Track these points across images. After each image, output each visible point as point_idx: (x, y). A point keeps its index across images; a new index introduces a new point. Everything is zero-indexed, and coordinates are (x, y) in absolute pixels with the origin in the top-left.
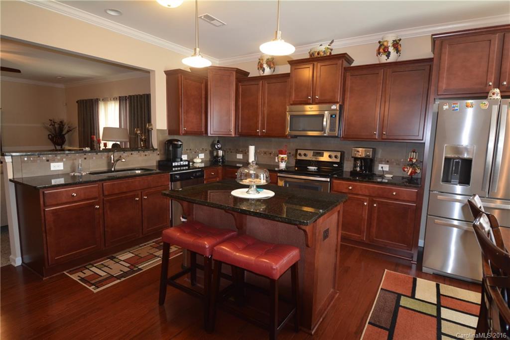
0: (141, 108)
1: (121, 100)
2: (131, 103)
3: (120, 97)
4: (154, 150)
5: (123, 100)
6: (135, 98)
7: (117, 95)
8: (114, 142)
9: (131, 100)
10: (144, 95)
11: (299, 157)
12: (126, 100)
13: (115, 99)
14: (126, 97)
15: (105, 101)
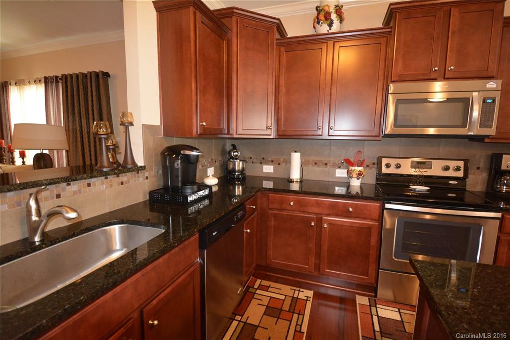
0: (86, 94)
1: (48, 81)
2: (66, 87)
3: (46, 78)
4: (138, 169)
5: (52, 82)
6: (74, 79)
7: (41, 75)
8: (39, 152)
9: (66, 83)
10: (90, 73)
11: (384, 170)
12: (57, 82)
13: (37, 81)
14: (57, 77)
15: (20, 85)
